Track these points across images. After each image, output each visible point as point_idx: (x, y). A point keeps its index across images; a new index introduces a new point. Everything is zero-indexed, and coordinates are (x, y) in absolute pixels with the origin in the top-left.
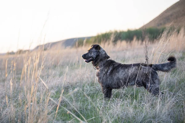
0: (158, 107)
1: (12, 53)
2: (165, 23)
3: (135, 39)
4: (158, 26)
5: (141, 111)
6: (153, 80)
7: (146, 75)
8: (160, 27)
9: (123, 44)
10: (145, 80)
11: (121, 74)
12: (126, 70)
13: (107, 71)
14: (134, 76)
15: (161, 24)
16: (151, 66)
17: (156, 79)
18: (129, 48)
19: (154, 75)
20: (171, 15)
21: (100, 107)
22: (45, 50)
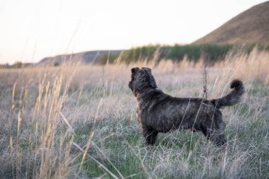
0: (224, 164)
1: (7, 66)
2: (228, 39)
3: (185, 58)
4: (218, 41)
5: (200, 167)
6: (216, 123)
7: (208, 116)
8: (221, 44)
9: (168, 65)
10: (205, 122)
11: (169, 112)
12: (178, 106)
13: (148, 106)
14: (189, 116)
15: (222, 39)
16: (213, 102)
17: (221, 121)
18: (176, 70)
19: (218, 115)
20: (238, 28)
21: (142, 159)
22: (56, 65)
